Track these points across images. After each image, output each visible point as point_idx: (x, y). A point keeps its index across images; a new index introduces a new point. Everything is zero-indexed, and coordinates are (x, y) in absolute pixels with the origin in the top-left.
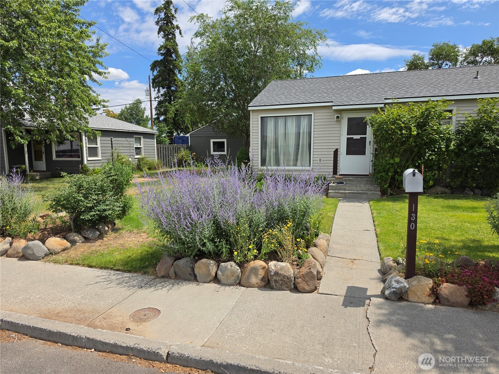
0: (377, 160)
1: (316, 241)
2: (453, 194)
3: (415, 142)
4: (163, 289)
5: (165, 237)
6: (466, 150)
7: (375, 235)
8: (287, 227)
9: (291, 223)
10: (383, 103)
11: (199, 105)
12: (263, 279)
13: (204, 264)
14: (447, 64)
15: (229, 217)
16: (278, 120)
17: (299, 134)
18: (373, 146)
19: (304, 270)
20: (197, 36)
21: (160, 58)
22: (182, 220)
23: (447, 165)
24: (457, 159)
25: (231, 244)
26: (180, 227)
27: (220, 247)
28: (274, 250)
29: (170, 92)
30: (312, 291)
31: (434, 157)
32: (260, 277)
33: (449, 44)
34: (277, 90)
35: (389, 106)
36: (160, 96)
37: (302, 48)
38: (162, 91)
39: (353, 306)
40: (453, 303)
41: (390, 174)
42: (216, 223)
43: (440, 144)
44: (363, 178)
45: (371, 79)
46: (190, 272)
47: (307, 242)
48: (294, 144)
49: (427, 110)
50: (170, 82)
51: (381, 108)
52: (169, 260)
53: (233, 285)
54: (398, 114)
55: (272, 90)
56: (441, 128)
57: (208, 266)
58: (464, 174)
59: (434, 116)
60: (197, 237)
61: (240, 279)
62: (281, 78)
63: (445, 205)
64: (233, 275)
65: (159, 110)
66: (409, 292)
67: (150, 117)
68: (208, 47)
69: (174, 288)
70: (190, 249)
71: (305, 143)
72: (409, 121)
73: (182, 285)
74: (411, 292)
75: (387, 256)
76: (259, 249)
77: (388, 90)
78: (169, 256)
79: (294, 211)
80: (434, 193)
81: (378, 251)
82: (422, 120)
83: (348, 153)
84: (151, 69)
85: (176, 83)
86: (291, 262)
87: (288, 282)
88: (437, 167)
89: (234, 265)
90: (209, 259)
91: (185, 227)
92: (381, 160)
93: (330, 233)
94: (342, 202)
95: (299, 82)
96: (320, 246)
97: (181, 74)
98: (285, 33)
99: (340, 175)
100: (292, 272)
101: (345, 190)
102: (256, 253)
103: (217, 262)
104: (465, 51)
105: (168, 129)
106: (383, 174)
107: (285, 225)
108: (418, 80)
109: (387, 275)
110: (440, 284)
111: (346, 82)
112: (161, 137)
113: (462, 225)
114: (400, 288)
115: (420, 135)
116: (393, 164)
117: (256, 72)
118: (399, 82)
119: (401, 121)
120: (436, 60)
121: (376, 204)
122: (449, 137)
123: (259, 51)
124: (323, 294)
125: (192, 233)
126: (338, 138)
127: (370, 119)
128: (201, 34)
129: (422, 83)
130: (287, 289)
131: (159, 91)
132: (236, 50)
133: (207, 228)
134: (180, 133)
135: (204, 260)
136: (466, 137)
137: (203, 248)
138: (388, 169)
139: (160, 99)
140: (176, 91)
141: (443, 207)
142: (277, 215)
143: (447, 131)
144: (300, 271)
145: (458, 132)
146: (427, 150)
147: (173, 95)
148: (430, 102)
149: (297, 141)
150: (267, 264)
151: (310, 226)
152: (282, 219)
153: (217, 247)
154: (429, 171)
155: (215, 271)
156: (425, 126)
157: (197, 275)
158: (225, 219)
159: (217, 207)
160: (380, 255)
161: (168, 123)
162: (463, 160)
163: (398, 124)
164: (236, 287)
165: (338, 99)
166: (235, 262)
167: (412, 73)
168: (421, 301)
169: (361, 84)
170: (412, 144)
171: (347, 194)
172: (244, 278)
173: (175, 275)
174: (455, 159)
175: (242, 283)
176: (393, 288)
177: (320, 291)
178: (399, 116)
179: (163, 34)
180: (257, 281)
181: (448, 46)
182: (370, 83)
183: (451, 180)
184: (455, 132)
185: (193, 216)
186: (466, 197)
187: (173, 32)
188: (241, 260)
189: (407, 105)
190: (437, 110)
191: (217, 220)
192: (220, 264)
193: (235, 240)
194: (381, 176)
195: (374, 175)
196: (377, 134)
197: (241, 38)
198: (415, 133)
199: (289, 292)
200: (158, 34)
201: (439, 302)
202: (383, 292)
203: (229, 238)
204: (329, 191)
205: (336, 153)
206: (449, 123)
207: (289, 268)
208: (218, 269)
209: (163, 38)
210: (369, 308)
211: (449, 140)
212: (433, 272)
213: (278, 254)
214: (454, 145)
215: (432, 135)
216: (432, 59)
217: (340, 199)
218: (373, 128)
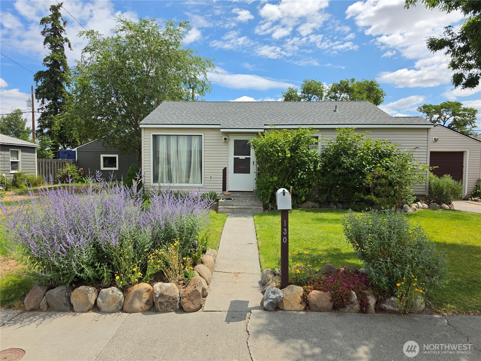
0: (259, 178)
1: (203, 257)
2: (321, 207)
3: (289, 163)
4: (31, 324)
5: (37, 265)
6: (330, 170)
7: (257, 247)
8: (173, 246)
9: (177, 242)
10: (263, 129)
11: (87, 120)
12: (147, 303)
13: (82, 292)
14: (315, 98)
15: (111, 239)
16: (170, 139)
17: (190, 152)
18: (256, 166)
19: (190, 289)
20: (86, 51)
21: (46, 69)
22: (56, 245)
23: (315, 183)
24: (323, 178)
25: (113, 268)
26: (54, 252)
27: (100, 272)
28: (161, 271)
29: (56, 104)
30: (197, 310)
31: (305, 176)
32: (145, 300)
33: (316, 81)
34: (169, 110)
35: (268, 131)
36: (44, 107)
37: (193, 73)
38: (47, 103)
39: (235, 320)
40: (320, 308)
41: (270, 191)
42: (96, 246)
43: (309, 165)
44: (248, 194)
45: (253, 107)
46: (65, 302)
47: (195, 259)
48: (186, 161)
49: (298, 136)
50: (57, 94)
51: (261, 133)
52: (40, 291)
53: (115, 312)
54: (275, 139)
55: (164, 109)
56: (309, 152)
57: (86, 294)
58: (328, 190)
59: (304, 141)
60: (73, 263)
61: (122, 304)
62: (173, 99)
63: (315, 218)
64: (114, 302)
65: (43, 122)
66: (284, 301)
67: (31, 128)
68: (98, 62)
69: (44, 322)
70: (66, 276)
71: (197, 161)
72: (284, 145)
73: (55, 317)
74: (286, 301)
75: (267, 268)
76: (144, 271)
77: (267, 117)
78: (41, 285)
79: (181, 230)
80: (306, 208)
81: (259, 264)
82: (294, 145)
83: (235, 172)
84: (34, 79)
85: (64, 96)
86: (177, 281)
87: (174, 303)
88: (308, 185)
89: (116, 290)
90: (89, 285)
91: (59, 252)
92: (263, 179)
93: (217, 248)
94: (230, 217)
95: (190, 105)
96: (207, 263)
97: (69, 86)
98: (176, 58)
99: (229, 192)
100: (178, 292)
101: (233, 205)
102: (140, 275)
103: (96, 288)
104: (328, 88)
105: (53, 142)
106: (265, 191)
107: (172, 245)
108: (291, 110)
109: (266, 286)
110: (309, 292)
111: (232, 108)
112: (44, 151)
113: (328, 235)
114: (276, 299)
115: (293, 158)
116: (272, 182)
117: (148, 92)
118: (276, 111)
119: (278, 145)
120: (306, 93)
121: (259, 218)
122: (316, 159)
123: (151, 72)
124: (207, 311)
125: (68, 259)
126: (226, 158)
127: (252, 142)
128: (91, 50)
129: (295, 113)
130: (173, 310)
131: (43, 102)
132: (128, 69)
133: (86, 252)
134: (67, 147)
135: (82, 288)
136: (329, 159)
137: (80, 274)
138: (269, 187)
139: (44, 110)
140: (63, 103)
141: (313, 219)
142: (165, 234)
143: (315, 155)
144: (185, 291)
145: (323, 155)
146: (299, 170)
147: (59, 108)
148: (300, 130)
149: (189, 159)
150: (152, 286)
151: (198, 243)
152: (169, 238)
153: (98, 271)
154: (302, 188)
155: (94, 299)
156: (297, 149)
157: (74, 305)
158: (107, 242)
159: (98, 229)
160: (261, 266)
161: (53, 136)
162: (328, 179)
163: (275, 147)
164: (117, 314)
165: (225, 122)
166: (117, 287)
167: (287, 103)
168: (294, 309)
169: (245, 111)
170: (287, 165)
171: (235, 209)
172: (127, 303)
173: (47, 307)
174: (321, 178)
175: (125, 309)
176: (270, 299)
177: (205, 309)
178: (276, 140)
179: (50, 45)
180: (141, 305)
181: (315, 82)
182: (253, 110)
183: (319, 196)
184: (321, 155)
185: (69, 240)
186: (331, 211)
187: (61, 44)
188: (124, 285)
189: (282, 131)
190: (305, 137)
191: (98, 243)
192: (100, 290)
193: (119, 264)
194: (263, 193)
195: (257, 192)
196: (259, 155)
197: (132, 57)
198: (289, 155)
199: (174, 313)
200: (44, 44)
201: (309, 309)
202: (262, 303)
203: (112, 261)
204: (219, 207)
205: (225, 171)
206: (316, 148)
207: (174, 289)
208: (98, 296)
209: (49, 49)
210: (249, 320)
211: (316, 162)
212: (304, 280)
213: (164, 275)
214: (320, 166)
215: (303, 157)
216: (303, 92)
217: (228, 214)
218: (256, 150)
